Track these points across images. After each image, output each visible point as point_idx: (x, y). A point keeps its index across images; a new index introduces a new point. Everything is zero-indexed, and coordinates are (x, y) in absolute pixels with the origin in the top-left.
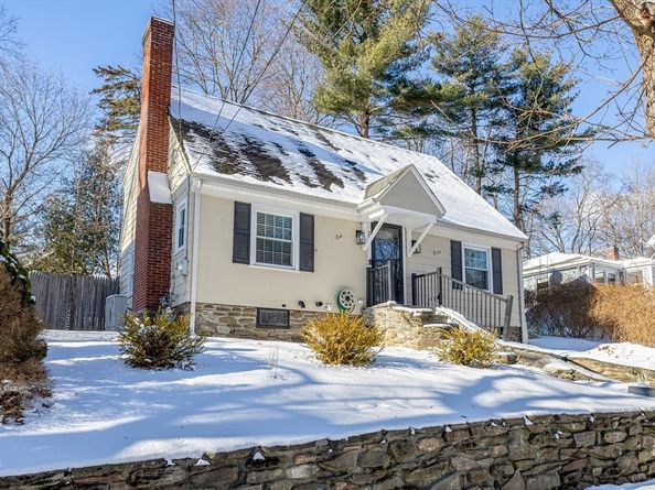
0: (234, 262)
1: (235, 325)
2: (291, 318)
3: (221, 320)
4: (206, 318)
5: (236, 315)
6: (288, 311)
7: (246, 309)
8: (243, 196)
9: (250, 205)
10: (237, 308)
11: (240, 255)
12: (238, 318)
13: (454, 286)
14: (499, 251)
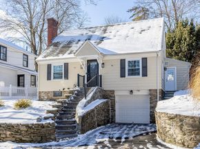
0: (47, 80)
2: (62, 93)
3: (45, 95)
4: (42, 95)
6: (61, 91)
7: (51, 92)
8: (49, 62)
9: (51, 64)
11: (49, 78)
13: (122, 76)
14: (146, 58)
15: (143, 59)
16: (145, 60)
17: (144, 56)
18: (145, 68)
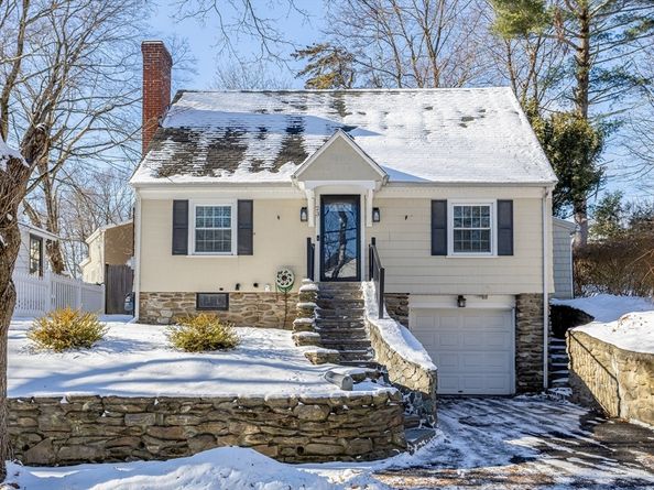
0: (173, 254)
1: (177, 309)
2: (230, 299)
3: (165, 305)
4: (151, 304)
5: (177, 300)
6: (227, 294)
7: (187, 295)
8: (180, 194)
9: (187, 201)
10: (178, 294)
11: (179, 248)
12: (180, 303)
13: (434, 253)
14: (511, 202)
15: (499, 202)
16: (506, 207)
17: (505, 194)
18: (506, 229)
